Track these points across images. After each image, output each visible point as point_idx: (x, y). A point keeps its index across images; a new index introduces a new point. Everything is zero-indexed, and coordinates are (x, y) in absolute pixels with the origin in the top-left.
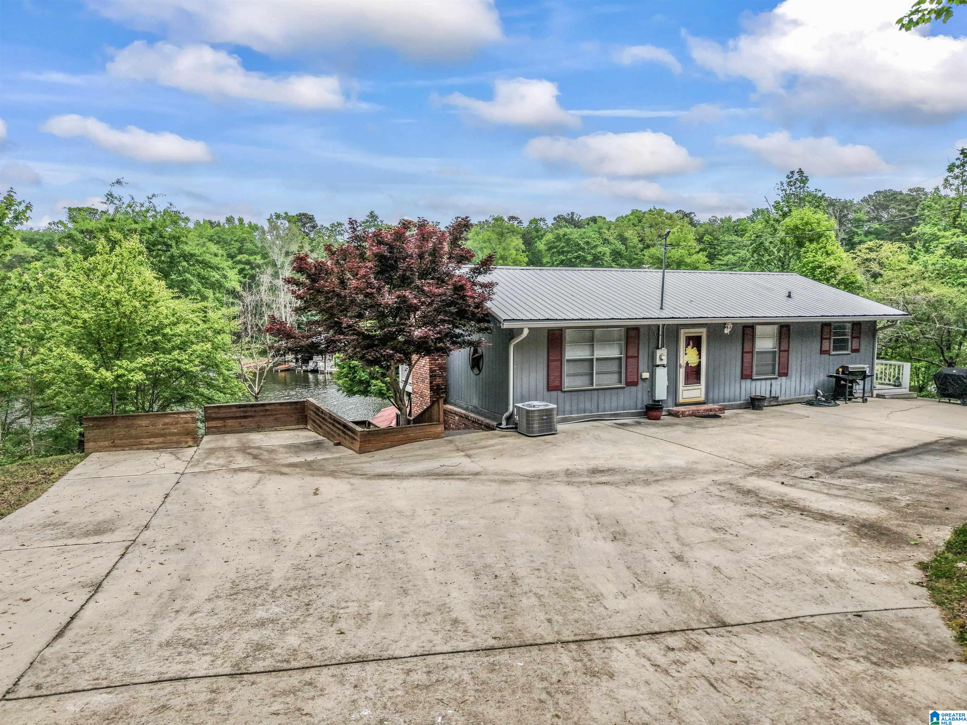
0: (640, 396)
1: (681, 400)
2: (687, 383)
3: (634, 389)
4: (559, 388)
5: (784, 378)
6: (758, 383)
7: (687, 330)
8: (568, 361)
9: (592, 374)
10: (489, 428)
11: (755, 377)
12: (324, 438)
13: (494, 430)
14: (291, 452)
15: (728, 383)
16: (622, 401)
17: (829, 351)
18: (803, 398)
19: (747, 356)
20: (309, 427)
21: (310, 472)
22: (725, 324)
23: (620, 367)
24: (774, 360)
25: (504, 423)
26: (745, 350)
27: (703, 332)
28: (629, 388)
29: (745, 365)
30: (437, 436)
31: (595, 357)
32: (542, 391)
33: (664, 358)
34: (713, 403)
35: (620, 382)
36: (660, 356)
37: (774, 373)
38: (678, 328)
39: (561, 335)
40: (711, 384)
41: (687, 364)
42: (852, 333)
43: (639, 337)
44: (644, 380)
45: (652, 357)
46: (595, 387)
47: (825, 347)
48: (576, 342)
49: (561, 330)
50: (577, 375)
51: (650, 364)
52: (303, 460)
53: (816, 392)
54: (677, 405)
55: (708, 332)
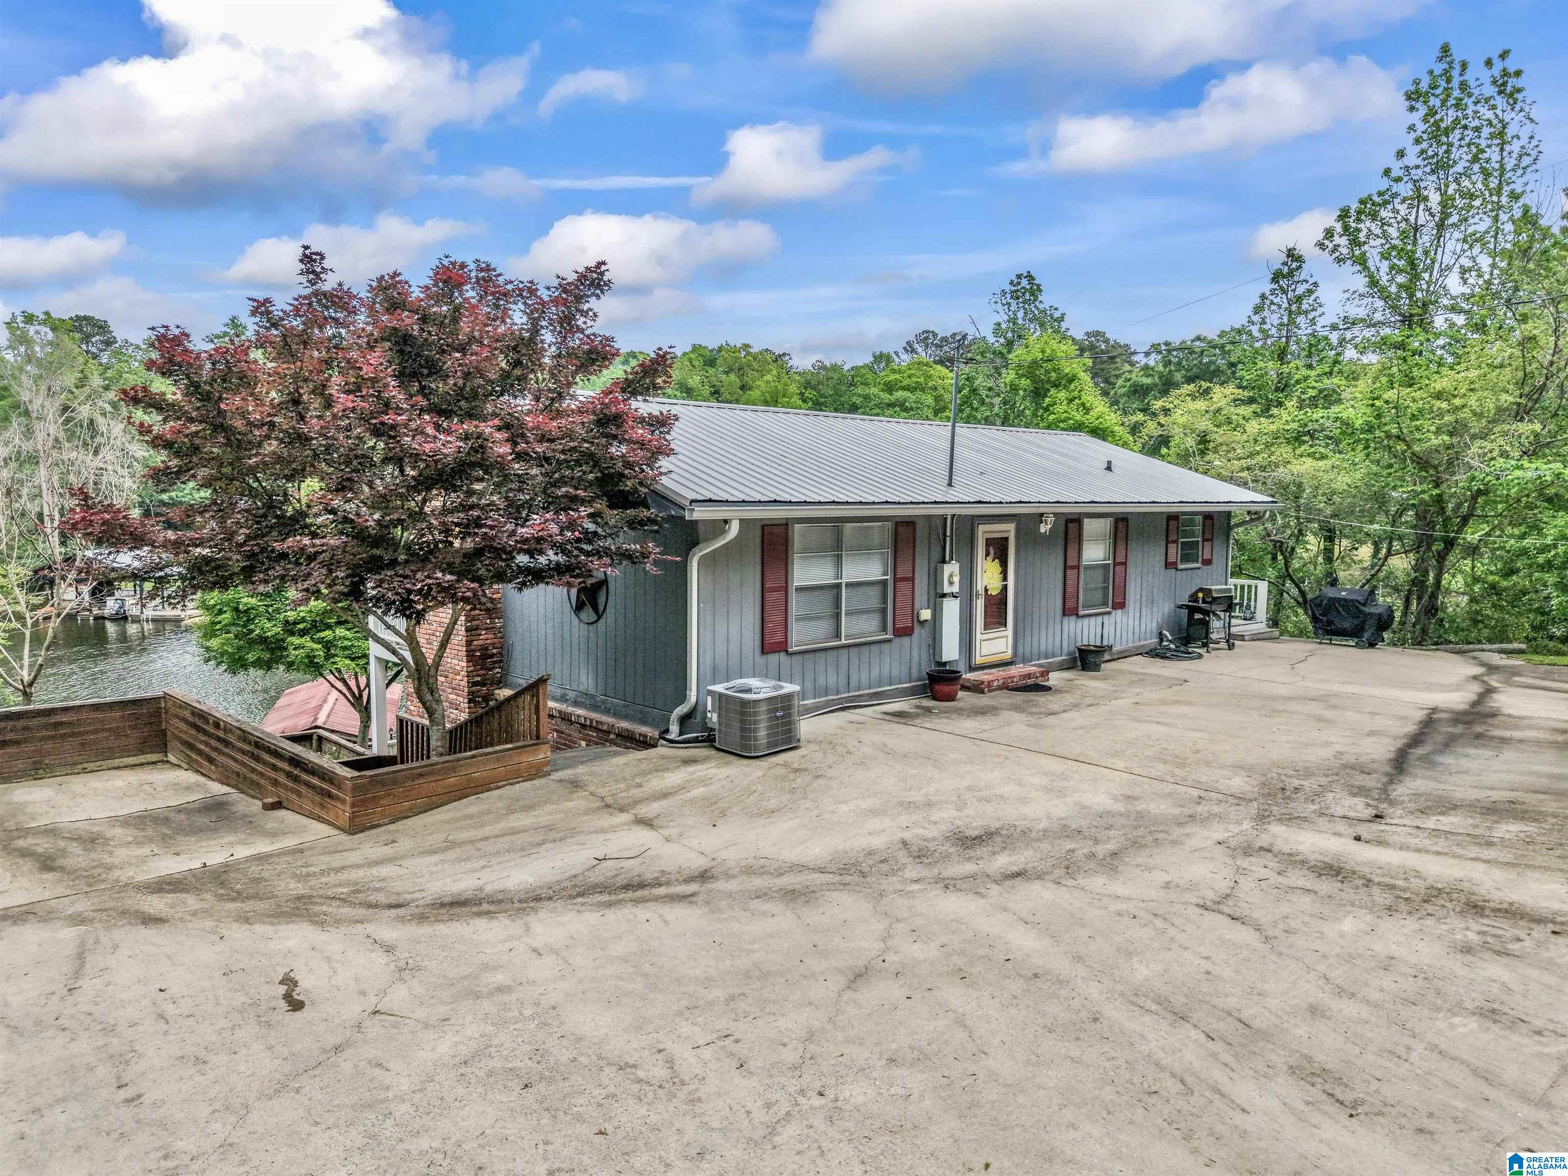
0: (915, 653)
1: (979, 660)
2: (987, 627)
3: (905, 641)
4: (782, 647)
5: (1119, 612)
6: (1086, 621)
7: (988, 527)
8: (800, 589)
9: (838, 616)
10: (645, 744)
11: (1081, 613)
12: (226, 789)
13: (654, 746)
14: (151, 840)
15: (1044, 624)
16: (887, 667)
17: (1176, 563)
18: (1143, 646)
19: (1071, 573)
20: (171, 758)
21: (232, 906)
22: (1042, 515)
23: (884, 601)
24: (1106, 581)
25: (674, 729)
26: (1069, 563)
27: (1009, 529)
28: (897, 640)
29: (1069, 590)
30: (536, 772)
31: (844, 581)
32: (751, 655)
33: (956, 579)
34: (1025, 661)
35: (884, 629)
36: (951, 576)
37: (1105, 604)
38: (973, 521)
39: (787, 534)
40: (1020, 630)
41: (986, 590)
42: (1203, 532)
43: (914, 542)
44: (922, 623)
45: (935, 578)
46: (843, 641)
47: (1171, 559)
48: (813, 551)
49: (785, 525)
50: (812, 619)
51: (932, 592)
52: (197, 865)
53: (1161, 634)
54: (972, 669)
55: (1018, 531)
